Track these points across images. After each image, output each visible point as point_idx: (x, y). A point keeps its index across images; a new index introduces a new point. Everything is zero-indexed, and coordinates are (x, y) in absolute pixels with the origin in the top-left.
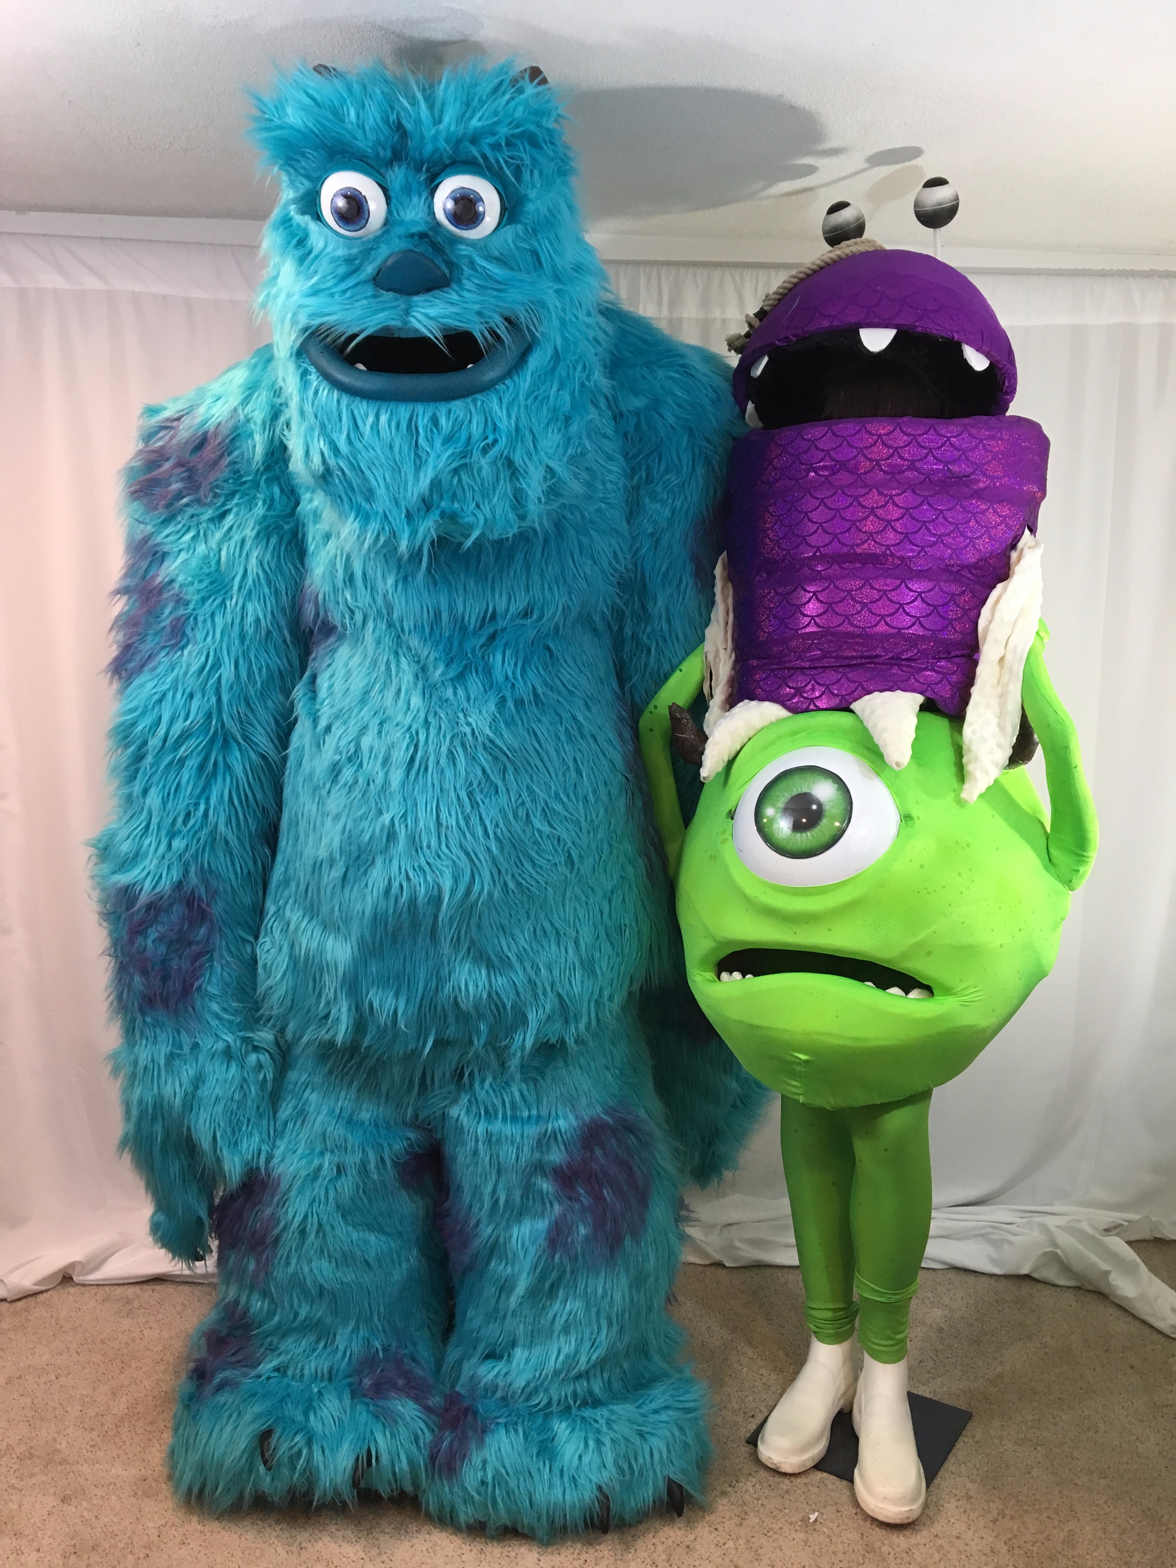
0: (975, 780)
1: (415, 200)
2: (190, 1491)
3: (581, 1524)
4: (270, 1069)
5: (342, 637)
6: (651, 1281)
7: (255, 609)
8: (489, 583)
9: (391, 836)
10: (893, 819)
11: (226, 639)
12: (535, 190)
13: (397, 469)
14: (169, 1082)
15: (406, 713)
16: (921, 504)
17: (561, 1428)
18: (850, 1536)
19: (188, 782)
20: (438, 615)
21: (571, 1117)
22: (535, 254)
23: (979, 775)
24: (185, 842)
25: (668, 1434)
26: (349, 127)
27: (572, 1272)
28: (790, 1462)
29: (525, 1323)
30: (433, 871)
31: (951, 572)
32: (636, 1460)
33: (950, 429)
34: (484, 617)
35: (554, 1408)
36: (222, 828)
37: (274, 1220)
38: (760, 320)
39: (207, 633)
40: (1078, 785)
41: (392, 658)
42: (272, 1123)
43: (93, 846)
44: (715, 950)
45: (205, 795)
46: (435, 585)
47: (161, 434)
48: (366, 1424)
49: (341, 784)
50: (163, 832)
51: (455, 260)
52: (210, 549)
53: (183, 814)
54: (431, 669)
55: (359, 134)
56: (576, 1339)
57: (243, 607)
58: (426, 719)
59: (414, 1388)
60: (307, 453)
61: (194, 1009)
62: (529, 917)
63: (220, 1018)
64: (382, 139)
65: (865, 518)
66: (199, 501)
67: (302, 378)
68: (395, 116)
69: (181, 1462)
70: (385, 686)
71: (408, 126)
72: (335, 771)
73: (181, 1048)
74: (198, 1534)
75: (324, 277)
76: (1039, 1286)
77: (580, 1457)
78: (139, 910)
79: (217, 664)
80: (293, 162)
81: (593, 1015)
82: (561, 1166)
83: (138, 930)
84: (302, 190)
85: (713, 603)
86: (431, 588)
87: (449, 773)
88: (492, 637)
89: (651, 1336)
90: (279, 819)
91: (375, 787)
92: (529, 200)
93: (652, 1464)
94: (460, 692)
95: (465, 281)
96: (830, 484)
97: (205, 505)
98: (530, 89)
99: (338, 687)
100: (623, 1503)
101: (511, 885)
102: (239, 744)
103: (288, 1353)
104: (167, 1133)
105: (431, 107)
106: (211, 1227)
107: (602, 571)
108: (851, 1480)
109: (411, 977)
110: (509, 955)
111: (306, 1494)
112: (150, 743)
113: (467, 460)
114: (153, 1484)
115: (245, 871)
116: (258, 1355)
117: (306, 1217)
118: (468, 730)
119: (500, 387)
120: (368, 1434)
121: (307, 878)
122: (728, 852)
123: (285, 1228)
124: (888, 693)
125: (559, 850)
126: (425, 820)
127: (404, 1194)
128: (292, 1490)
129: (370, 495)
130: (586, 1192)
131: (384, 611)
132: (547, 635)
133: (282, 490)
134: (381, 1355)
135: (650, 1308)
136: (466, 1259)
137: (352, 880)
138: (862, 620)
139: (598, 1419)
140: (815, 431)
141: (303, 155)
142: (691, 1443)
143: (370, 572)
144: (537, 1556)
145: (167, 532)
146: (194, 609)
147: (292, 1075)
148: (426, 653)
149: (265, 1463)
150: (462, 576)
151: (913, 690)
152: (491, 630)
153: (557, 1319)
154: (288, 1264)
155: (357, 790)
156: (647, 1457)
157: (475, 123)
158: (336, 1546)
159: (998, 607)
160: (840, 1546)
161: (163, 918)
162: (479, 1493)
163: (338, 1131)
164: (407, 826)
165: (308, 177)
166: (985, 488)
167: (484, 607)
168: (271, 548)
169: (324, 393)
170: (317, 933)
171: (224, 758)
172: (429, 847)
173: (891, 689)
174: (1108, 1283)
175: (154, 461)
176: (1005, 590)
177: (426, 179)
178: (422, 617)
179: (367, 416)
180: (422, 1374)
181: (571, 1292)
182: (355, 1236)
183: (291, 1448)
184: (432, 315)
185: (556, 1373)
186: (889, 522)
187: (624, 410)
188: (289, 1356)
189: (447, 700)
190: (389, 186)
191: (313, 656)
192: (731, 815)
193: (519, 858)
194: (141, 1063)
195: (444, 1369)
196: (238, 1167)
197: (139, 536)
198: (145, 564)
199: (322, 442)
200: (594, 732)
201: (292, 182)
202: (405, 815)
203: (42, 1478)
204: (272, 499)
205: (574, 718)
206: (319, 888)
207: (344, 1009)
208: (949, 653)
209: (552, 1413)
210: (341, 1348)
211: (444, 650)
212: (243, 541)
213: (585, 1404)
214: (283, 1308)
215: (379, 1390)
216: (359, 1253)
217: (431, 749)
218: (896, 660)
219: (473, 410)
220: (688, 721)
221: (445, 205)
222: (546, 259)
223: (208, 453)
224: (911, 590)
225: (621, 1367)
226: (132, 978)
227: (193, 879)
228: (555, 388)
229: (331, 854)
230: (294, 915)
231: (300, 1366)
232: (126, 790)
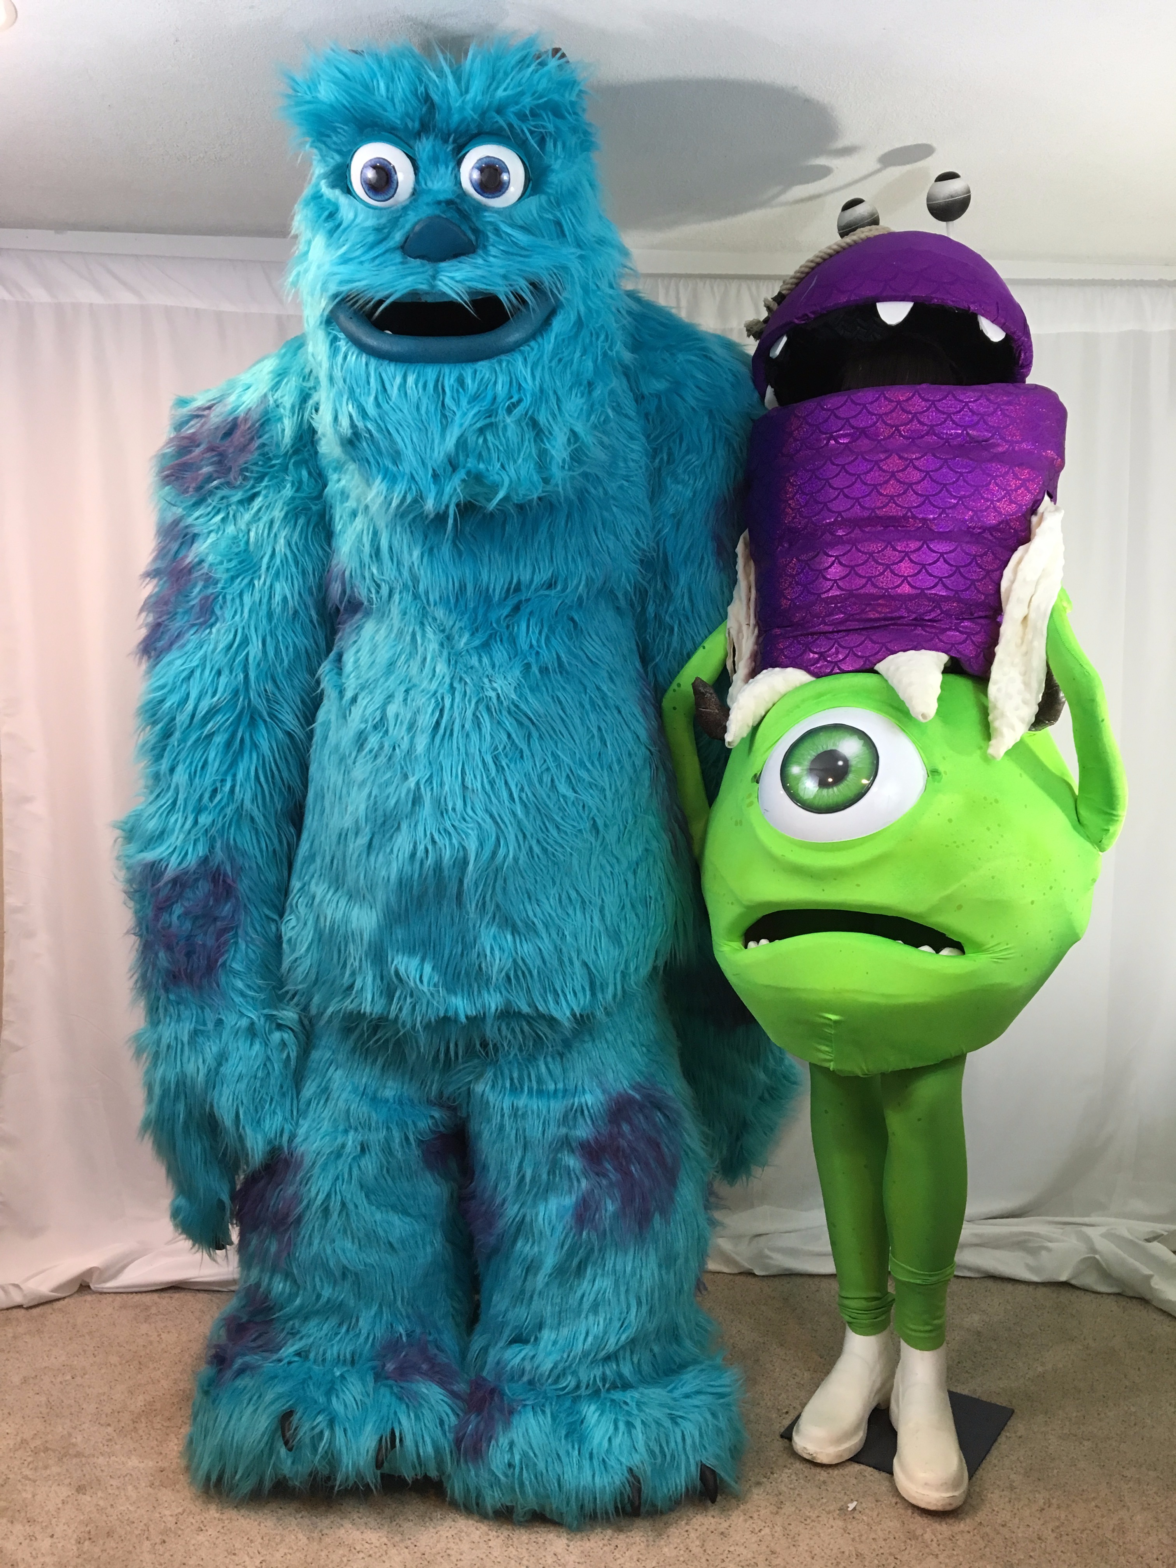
0: (1002, 735)
1: (442, 170)
2: (208, 1478)
3: (611, 1509)
4: (294, 1048)
5: (368, 614)
6: (681, 1261)
7: (283, 588)
8: (514, 554)
9: (417, 800)
10: (919, 774)
11: (254, 616)
12: (559, 161)
13: (423, 429)
14: (193, 1059)
15: (431, 680)
16: (941, 467)
17: (590, 1412)
18: (891, 1524)
19: (215, 759)
20: (463, 588)
21: (598, 1092)
22: (558, 224)
23: (1005, 730)
24: (210, 819)
25: (701, 1419)
26: (379, 99)
27: (600, 1250)
28: (826, 1453)
29: (552, 1304)
30: (459, 834)
31: (972, 534)
32: (668, 1443)
33: (970, 395)
34: (508, 589)
35: (583, 1391)
36: (247, 804)
37: (297, 1198)
38: (779, 304)
39: (236, 612)
40: (1105, 740)
41: (417, 628)
42: (295, 1102)
43: (119, 828)
44: (742, 916)
45: (232, 771)
46: (460, 556)
47: (192, 423)
48: (389, 1406)
49: (367, 750)
50: (190, 808)
51: (481, 227)
52: (239, 530)
53: (210, 789)
54: (457, 637)
55: (389, 106)
56: (605, 1319)
57: (271, 586)
58: (451, 685)
59: (437, 1372)
60: (336, 419)
61: (218, 986)
62: (554, 883)
63: (243, 994)
64: (411, 111)
65: (887, 482)
66: (228, 484)
67: (331, 345)
68: (423, 89)
69: (199, 1449)
70: (411, 656)
71: (436, 98)
72: (361, 740)
73: (205, 1024)
74: (216, 1522)
75: (353, 245)
76: (1078, 1292)
77: (610, 1439)
78: (166, 884)
79: (245, 641)
80: (324, 139)
81: (619, 987)
82: (588, 1141)
83: (163, 907)
84: (332, 163)
85: (735, 581)
86: (456, 557)
87: (474, 737)
88: (517, 608)
89: (681, 1321)
90: (305, 796)
91: (401, 751)
92: (552, 171)
93: (684, 1449)
94: (485, 660)
95: (491, 248)
96: (850, 450)
97: (234, 487)
98: (553, 63)
99: (365, 658)
100: (654, 1488)
101: (537, 849)
102: (265, 721)
103: (310, 1336)
104: (189, 1113)
105: (458, 80)
106: (232, 1214)
107: (625, 547)
108: (891, 1472)
109: (437, 942)
110: (535, 920)
111: (329, 1478)
112: (178, 719)
113: (493, 420)
114: (171, 1476)
115: (270, 849)
116: (278, 1340)
117: (328, 1196)
118: (493, 695)
119: (525, 348)
120: (392, 1415)
121: (333, 847)
122: (754, 815)
123: (308, 1206)
124: (912, 652)
125: (585, 816)
126: (450, 783)
127: (428, 1176)
128: (313, 1475)
129: (397, 457)
130: (615, 1169)
131: (410, 583)
132: (571, 607)
133: (310, 473)
134: (404, 1339)
135: (680, 1291)
136: (492, 1240)
137: (377, 846)
138: (886, 581)
139: (628, 1401)
140: (832, 401)
141: (334, 130)
142: (724, 1428)
143: (396, 544)
144: (565, 1541)
145: (197, 514)
146: (223, 588)
147: (315, 1055)
148: (451, 623)
149: (286, 1443)
150: (487, 547)
151: (937, 650)
152: (516, 601)
153: (585, 1299)
154: (310, 1244)
155: (383, 755)
156: (679, 1440)
157: (500, 93)
158: (358, 1533)
159: (1021, 567)
160: (880, 1533)
161: (189, 893)
162: (506, 1476)
163: (361, 1109)
164: (432, 789)
165: (339, 152)
166: (1004, 453)
167: (508, 580)
168: (298, 529)
169: (352, 358)
170: (343, 903)
171: (251, 736)
172: (454, 809)
173: (915, 648)
174: (1151, 1288)
175: (185, 447)
176: (1027, 551)
177: (453, 149)
178: (447, 588)
179: (394, 378)
180: (446, 1361)
181: (599, 1272)
182: (378, 1216)
183: (313, 1429)
184: (458, 279)
185: (585, 1354)
186: (910, 485)
187: (646, 393)
188: (312, 1339)
189: (472, 668)
190: (418, 157)
191: (340, 634)
192: (757, 779)
193: (544, 824)
194: (164, 1042)
195: (469, 1356)
196: (261, 1143)
197: (169, 520)
198: (175, 546)
199: (350, 406)
200: (618, 703)
201: (323, 158)
202: (430, 780)
203: (55, 1470)
204: (300, 482)
205: (598, 688)
206: (344, 856)
207: (369, 979)
208: (972, 614)
209: (579, 1397)
210: (364, 1332)
211: (469, 619)
212: (272, 522)
213: (614, 1387)
214: (305, 1289)
215: (404, 1373)
216: (382, 1233)
217: (456, 714)
218: (919, 622)
219: (498, 369)
220: (712, 697)
221: (471, 175)
222: (569, 230)
223: (238, 437)
224: (934, 552)
225: (651, 1350)
226: (156, 955)
227: (220, 854)
228: (578, 354)
229: (357, 821)
230: (319, 889)
231: (321, 1350)
232: (153, 769)
